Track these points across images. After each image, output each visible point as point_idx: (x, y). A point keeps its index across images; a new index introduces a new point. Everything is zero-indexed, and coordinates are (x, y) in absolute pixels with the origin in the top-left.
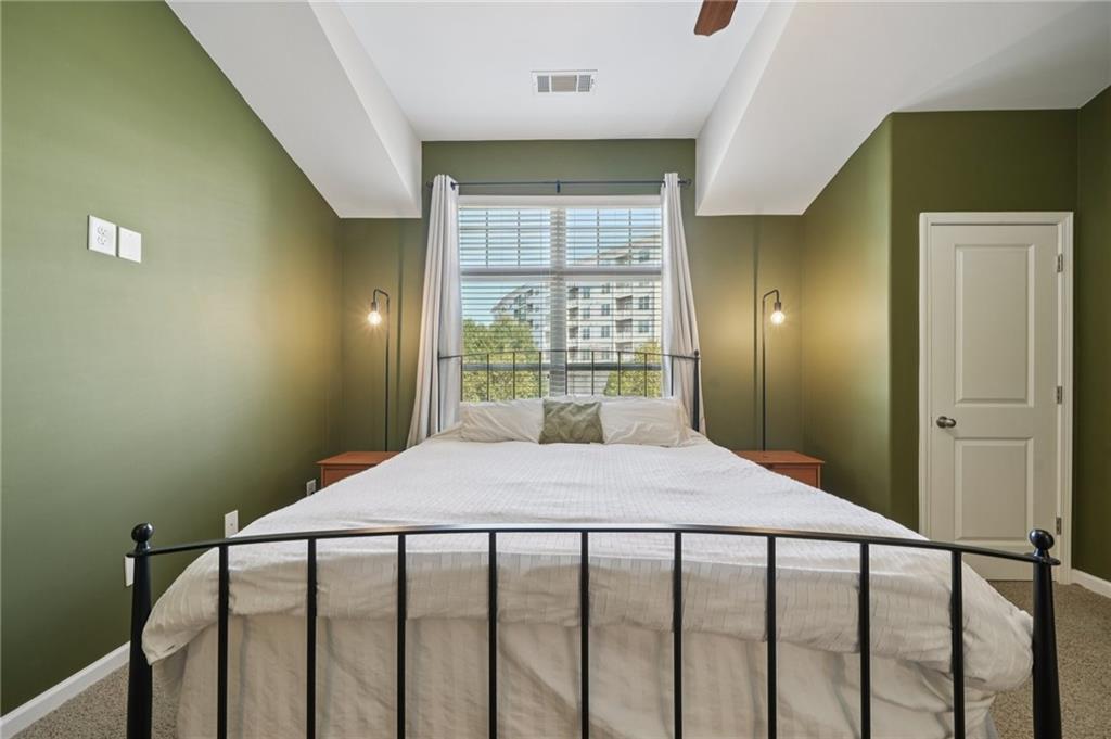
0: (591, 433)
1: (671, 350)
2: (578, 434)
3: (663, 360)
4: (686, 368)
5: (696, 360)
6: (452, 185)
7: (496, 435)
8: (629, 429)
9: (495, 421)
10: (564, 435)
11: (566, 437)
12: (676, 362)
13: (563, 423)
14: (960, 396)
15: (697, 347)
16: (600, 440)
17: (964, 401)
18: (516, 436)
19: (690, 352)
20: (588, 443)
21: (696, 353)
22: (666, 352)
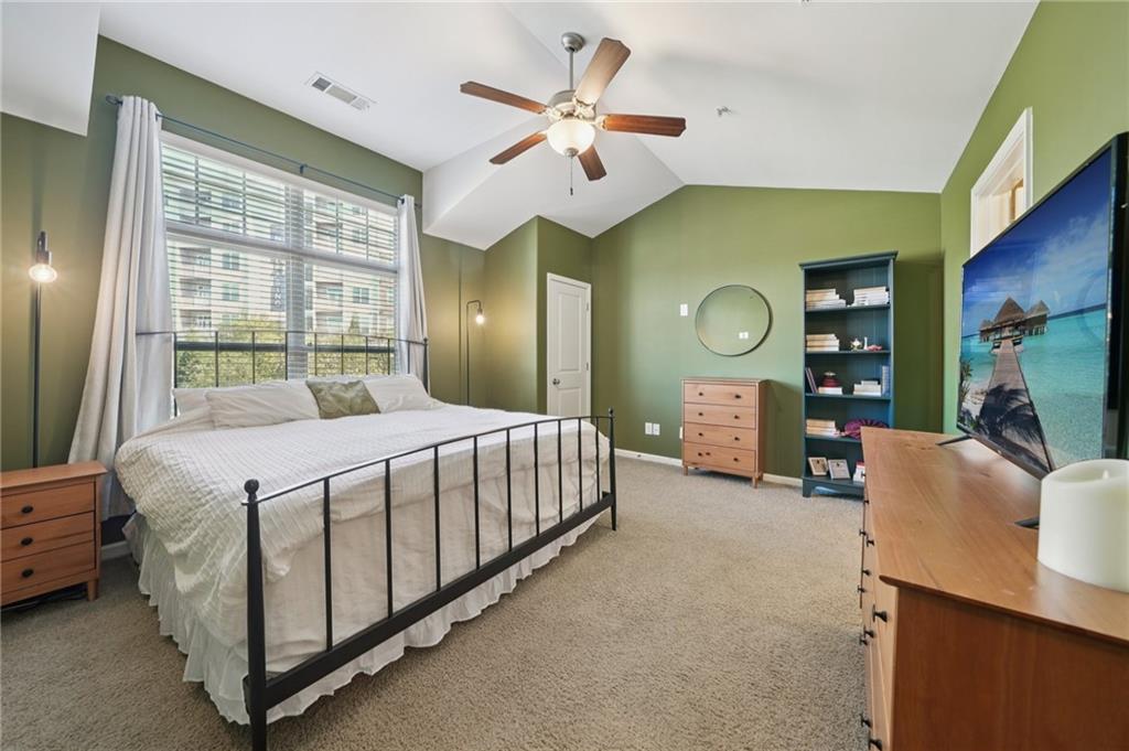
0: (367, 406)
1: (408, 337)
2: (357, 408)
3: (400, 345)
4: (418, 351)
5: (425, 345)
6: (157, 115)
7: (272, 417)
8: (397, 401)
9: (269, 405)
10: (344, 411)
11: (348, 412)
12: (411, 346)
13: (340, 400)
14: (560, 368)
15: (426, 335)
16: (377, 411)
17: (563, 370)
18: (296, 416)
19: (421, 340)
20: (368, 414)
21: (425, 340)
22: (403, 337)
